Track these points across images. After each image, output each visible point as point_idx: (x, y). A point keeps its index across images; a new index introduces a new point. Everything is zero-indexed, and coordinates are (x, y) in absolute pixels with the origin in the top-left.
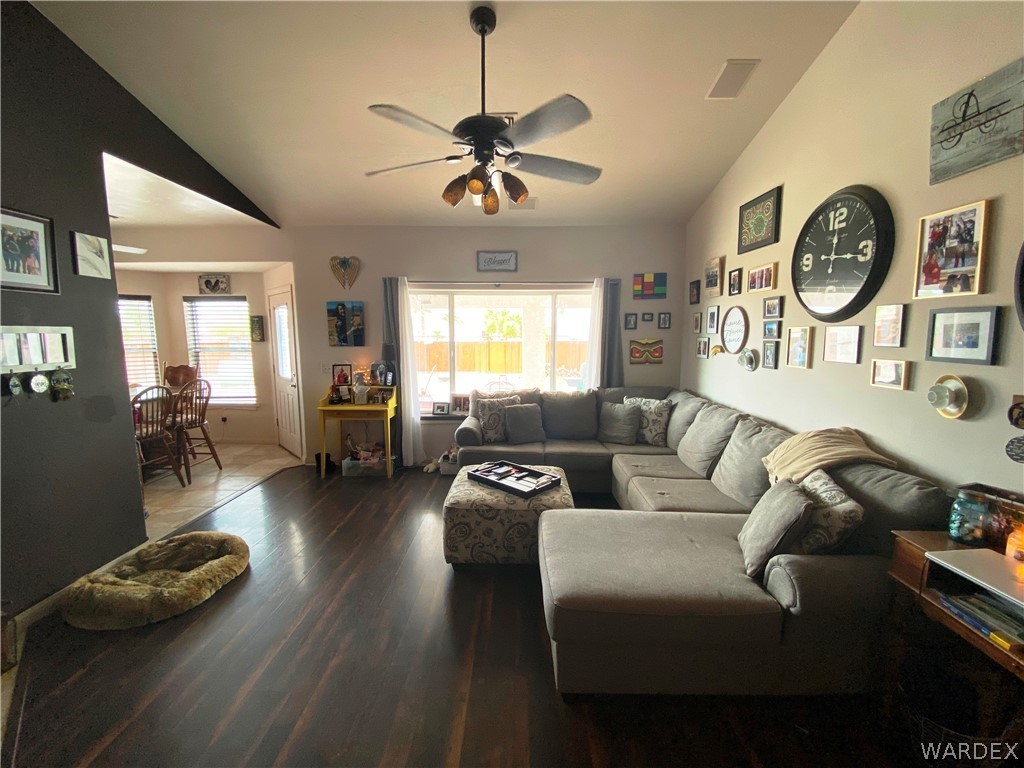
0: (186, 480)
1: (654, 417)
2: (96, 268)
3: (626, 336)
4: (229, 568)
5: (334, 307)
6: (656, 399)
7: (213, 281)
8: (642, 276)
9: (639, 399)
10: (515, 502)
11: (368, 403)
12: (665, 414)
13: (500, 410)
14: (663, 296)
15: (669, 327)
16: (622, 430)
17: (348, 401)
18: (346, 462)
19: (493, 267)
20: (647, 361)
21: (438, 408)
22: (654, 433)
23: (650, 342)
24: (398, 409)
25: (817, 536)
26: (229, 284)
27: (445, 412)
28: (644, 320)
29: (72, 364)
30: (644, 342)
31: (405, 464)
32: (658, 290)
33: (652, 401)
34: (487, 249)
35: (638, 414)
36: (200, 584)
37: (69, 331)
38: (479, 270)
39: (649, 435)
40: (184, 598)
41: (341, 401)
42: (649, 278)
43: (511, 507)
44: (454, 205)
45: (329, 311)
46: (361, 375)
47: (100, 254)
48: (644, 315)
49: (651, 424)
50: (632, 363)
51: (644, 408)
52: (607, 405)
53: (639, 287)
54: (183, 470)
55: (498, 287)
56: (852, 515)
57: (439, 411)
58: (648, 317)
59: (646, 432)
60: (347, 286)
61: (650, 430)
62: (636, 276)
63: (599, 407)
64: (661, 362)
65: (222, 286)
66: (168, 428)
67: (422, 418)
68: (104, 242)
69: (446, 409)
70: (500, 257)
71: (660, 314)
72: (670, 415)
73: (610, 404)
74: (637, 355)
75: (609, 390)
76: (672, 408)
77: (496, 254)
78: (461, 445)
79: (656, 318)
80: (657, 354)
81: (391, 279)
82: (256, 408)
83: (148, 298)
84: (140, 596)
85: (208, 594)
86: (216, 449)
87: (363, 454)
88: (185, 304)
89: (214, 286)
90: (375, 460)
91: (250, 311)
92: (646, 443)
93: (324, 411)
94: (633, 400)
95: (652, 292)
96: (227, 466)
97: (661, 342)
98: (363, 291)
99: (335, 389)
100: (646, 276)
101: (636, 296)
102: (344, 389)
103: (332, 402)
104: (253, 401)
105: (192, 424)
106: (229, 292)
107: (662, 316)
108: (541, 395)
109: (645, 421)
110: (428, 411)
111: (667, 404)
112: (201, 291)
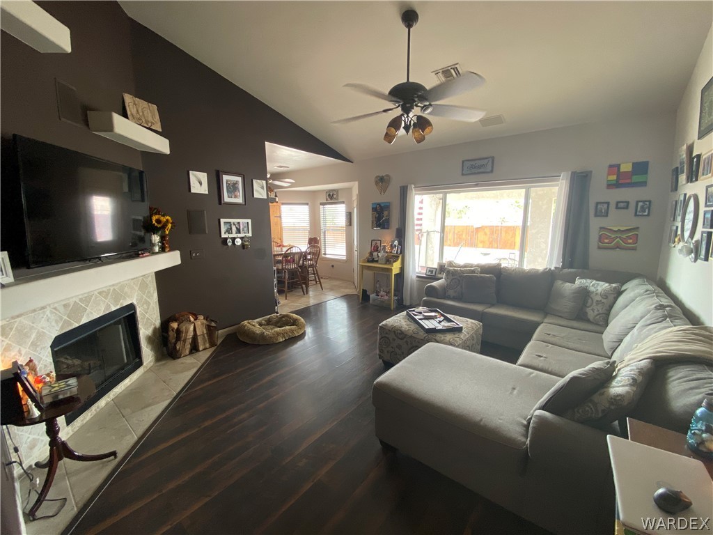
0: (305, 291)
1: (598, 298)
2: (261, 194)
3: (595, 224)
4: (292, 331)
5: (375, 206)
6: (607, 282)
7: (331, 194)
8: (618, 166)
9: (589, 281)
10: (418, 333)
11: (386, 264)
12: (611, 298)
13: (460, 277)
14: (644, 184)
15: (648, 215)
16: (566, 305)
17: (377, 261)
18: (372, 296)
19: (474, 171)
20: (618, 247)
21: (429, 271)
22: (596, 313)
23: (622, 229)
24: (402, 269)
25: (587, 409)
26: (338, 196)
27: (434, 274)
28: (617, 207)
29: (250, 235)
30: (616, 229)
31: (404, 304)
32: (636, 179)
33: (601, 283)
34: (470, 158)
35: (584, 294)
36: (278, 334)
37: (249, 221)
38: (463, 174)
39: (591, 314)
40: (271, 338)
41: (373, 261)
42: (626, 167)
43: (414, 335)
44: (390, 142)
45: (373, 209)
46: (385, 246)
47: (263, 188)
48: (618, 203)
49: (594, 304)
50: (599, 248)
51: (592, 289)
52: (559, 283)
53: (614, 177)
54: (305, 288)
55: (477, 185)
56: (618, 398)
57: (429, 274)
58: (623, 205)
59: (589, 311)
60: (382, 193)
61: (593, 310)
62: (611, 166)
63: (552, 283)
64: (634, 249)
65: (335, 196)
66: (300, 267)
67: (418, 277)
68: (264, 182)
69: (434, 273)
70: (479, 163)
71: (637, 202)
72: (616, 299)
73: (560, 282)
74: (606, 241)
75: (566, 270)
76: (619, 293)
77: (476, 162)
78: (427, 296)
79: (632, 205)
80: (631, 241)
81: (404, 187)
82: (345, 262)
83: (307, 204)
84: (257, 332)
85: (281, 340)
86: (321, 280)
87: (382, 293)
88: (321, 207)
89: (332, 197)
90: (386, 298)
91: (346, 210)
92: (588, 321)
93: (362, 266)
94: (584, 281)
95: (628, 181)
96: (325, 289)
97: (637, 229)
98: (391, 196)
99: (371, 254)
100: (621, 166)
101: (610, 186)
102: (375, 254)
103: (369, 261)
104: (344, 258)
105: (311, 266)
106: (337, 199)
107: (640, 204)
108: (501, 268)
109: (590, 301)
110: (423, 272)
111: (615, 288)
112: (327, 200)
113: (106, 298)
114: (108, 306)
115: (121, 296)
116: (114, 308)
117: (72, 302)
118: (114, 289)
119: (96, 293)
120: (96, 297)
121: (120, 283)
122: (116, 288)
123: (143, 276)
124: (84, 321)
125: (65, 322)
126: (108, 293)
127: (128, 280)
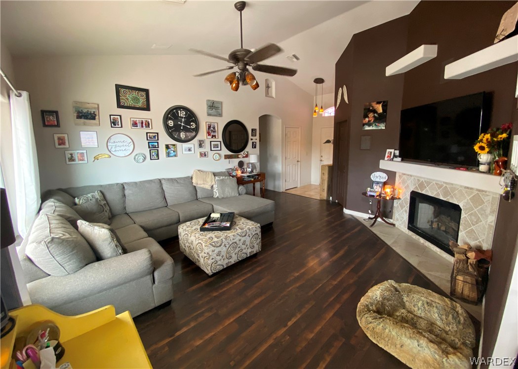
113: (439, 188)
114: (438, 194)
115: (450, 194)
116: (442, 198)
117: (421, 180)
118: (446, 187)
119: (434, 182)
120: (433, 184)
121: (452, 184)
122: (447, 186)
123: (479, 190)
124: (424, 192)
125: (416, 187)
126: (441, 186)
127: (461, 186)
